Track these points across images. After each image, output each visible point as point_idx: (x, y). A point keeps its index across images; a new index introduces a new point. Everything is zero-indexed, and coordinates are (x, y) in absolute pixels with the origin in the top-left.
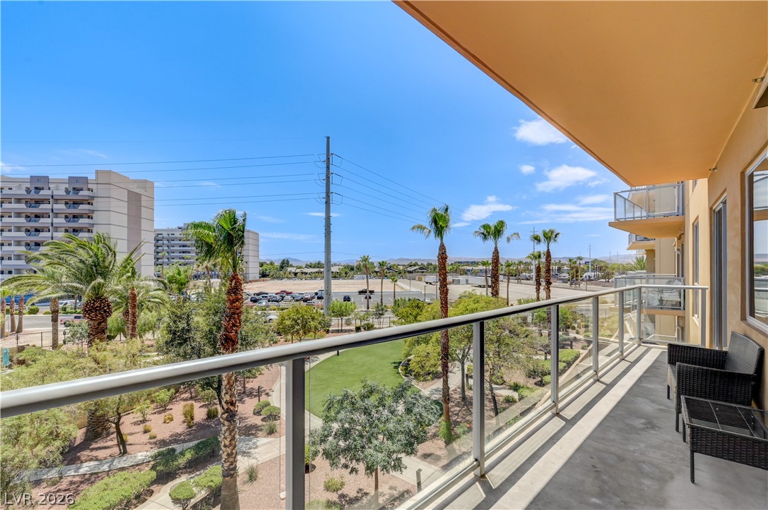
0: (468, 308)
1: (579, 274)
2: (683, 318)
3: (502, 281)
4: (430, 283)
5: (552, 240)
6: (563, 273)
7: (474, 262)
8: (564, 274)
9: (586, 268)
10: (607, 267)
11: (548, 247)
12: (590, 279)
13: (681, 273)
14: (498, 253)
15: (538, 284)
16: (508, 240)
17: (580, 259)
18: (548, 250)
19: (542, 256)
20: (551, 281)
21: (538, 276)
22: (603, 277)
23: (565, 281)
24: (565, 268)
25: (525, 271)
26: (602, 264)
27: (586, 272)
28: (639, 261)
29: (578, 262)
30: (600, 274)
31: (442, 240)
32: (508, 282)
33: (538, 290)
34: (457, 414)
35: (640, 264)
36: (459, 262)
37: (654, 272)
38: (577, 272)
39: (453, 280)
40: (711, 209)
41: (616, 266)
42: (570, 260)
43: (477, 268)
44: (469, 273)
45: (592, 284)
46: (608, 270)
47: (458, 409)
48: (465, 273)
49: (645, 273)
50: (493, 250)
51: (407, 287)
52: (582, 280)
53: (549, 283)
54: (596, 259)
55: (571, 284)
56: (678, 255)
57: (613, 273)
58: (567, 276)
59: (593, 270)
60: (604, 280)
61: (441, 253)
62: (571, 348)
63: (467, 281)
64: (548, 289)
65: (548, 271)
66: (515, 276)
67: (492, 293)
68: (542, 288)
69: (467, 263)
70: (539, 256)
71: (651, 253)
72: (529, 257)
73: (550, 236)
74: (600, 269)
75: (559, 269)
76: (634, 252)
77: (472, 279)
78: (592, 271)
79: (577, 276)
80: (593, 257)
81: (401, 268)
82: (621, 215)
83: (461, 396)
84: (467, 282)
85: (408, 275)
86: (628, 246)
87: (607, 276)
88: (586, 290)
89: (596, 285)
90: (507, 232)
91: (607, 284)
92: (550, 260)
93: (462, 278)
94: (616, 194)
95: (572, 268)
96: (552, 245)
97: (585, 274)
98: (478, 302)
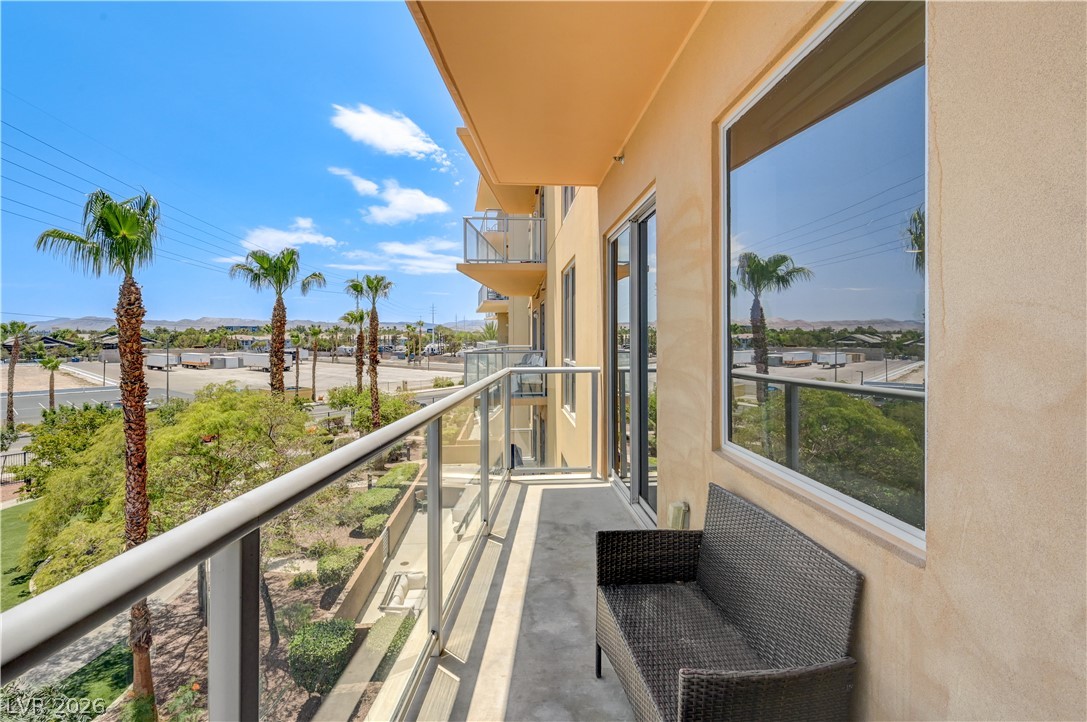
0: (206, 422)
1: (419, 346)
2: (544, 407)
3: (304, 359)
4: (160, 368)
5: (380, 292)
6: (399, 344)
7: (258, 328)
8: (400, 347)
9: (428, 338)
10: (453, 337)
11: (374, 304)
12: (433, 353)
13: (540, 344)
14: (284, 310)
15: (360, 363)
16: (305, 287)
17: (421, 324)
18: (374, 308)
19: (365, 316)
20: (379, 357)
21: (360, 350)
22: (449, 350)
23: (401, 356)
24: (403, 337)
25: (344, 342)
26: (448, 333)
27: (428, 343)
28: (489, 328)
29: (418, 329)
30: (445, 345)
31: (128, 271)
32: (315, 360)
33: (359, 373)
34: (181, 656)
35: (490, 333)
36: (228, 328)
37: (507, 343)
38: (417, 343)
39: (212, 361)
40: (605, 236)
41: (462, 335)
42: (408, 327)
43: (261, 338)
44: (246, 347)
45: (436, 360)
46: (454, 341)
47: (185, 639)
48: (239, 346)
49: (496, 344)
50: (274, 304)
51: (95, 378)
52: (424, 354)
53: (375, 362)
54: (440, 326)
55: (410, 361)
56: (534, 320)
57: (459, 345)
58: (405, 349)
59: (438, 340)
60: (449, 354)
61: (125, 302)
62: (409, 460)
63: (240, 361)
64: (373, 372)
65: (374, 341)
66: (329, 350)
67: (272, 385)
68: (365, 368)
69: (244, 330)
70: (362, 318)
71: (503, 317)
72: (345, 318)
73: (377, 285)
74: (446, 338)
75: (394, 340)
76: (482, 316)
77: (249, 356)
78: (435, 342)
79: (417, 349)
80: (437, 322)
81: (87, 338)
82: (472, 255)
83: (197, 604)
84: (241, 364)
85: (103, 352)
86: (477, 307)
87: (454, 348)
88: (429, 369)
89: (441, 360)
90: (302, 274)
91: (453, 359)
92: (377, 325)
93: (231, 356)
94: (466, 220)
95: (411, 338)
96: (380, 301)
97: (428, 346)
98: (232, 408)
